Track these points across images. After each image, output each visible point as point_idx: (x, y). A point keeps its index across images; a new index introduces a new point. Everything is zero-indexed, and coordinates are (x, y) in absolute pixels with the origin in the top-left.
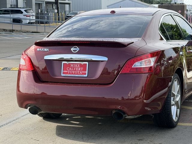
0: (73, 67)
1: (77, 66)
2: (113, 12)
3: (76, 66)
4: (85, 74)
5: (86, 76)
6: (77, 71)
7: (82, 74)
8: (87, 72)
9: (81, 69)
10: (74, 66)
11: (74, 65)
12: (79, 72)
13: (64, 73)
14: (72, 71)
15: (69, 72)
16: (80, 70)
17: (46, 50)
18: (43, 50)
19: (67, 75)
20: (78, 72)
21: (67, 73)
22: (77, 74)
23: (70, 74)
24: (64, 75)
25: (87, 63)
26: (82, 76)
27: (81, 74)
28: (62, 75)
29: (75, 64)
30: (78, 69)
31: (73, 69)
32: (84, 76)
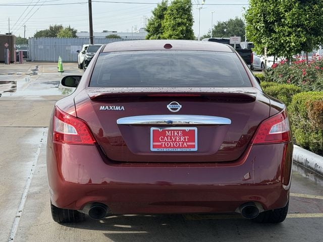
0: (171, 137)
1: (178, 133)
2: (168, 46)
3: (175, 133)
4: (193, 146)
5: (196, 149)
6: (178, 142)
7: (188, 147)
8: (196, 143)
9: (185, 139)
10: (171, 134)
11: (171, 132)
12: (182, 145)
13: (154, 147)
14: (169, 142)
15: (165, 144)
16: (183, 141)
17: (118, 108)
18: (113, 108)
19: (160, 150)
20: (179, 144)
21: (160, 146)
22: (179, 147)
23: (165, 147)
24: (156, 150)
25: (196, 129)
26: (188, 150)
27: (185, 147)
28: (152, 149)
29: (174, 130)
30: (180, 139)
31: (171, 138)
32: (192, 150)
